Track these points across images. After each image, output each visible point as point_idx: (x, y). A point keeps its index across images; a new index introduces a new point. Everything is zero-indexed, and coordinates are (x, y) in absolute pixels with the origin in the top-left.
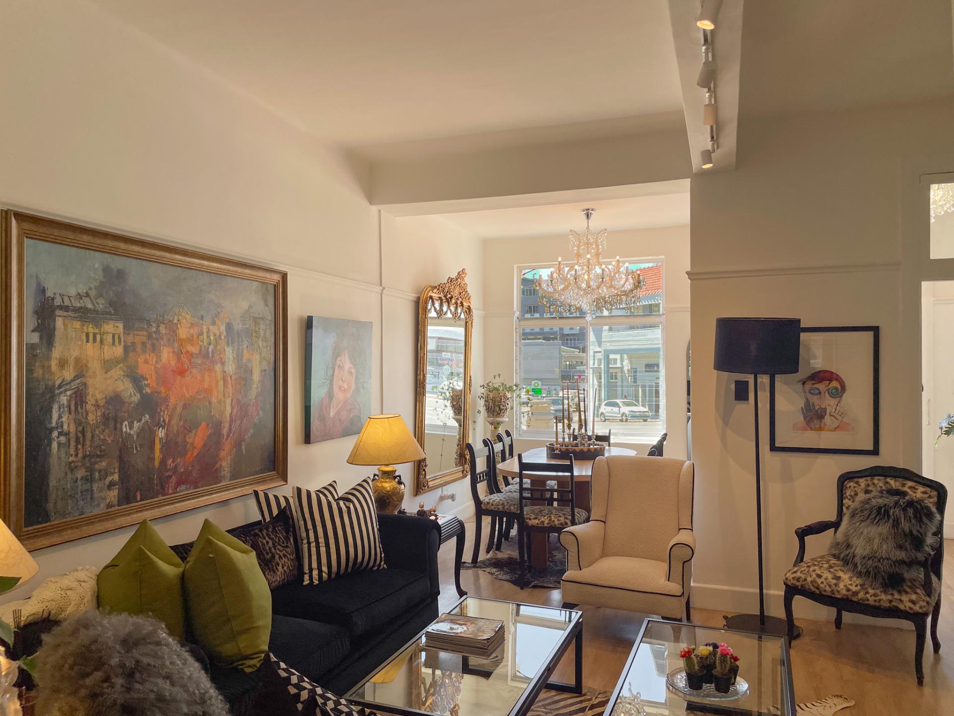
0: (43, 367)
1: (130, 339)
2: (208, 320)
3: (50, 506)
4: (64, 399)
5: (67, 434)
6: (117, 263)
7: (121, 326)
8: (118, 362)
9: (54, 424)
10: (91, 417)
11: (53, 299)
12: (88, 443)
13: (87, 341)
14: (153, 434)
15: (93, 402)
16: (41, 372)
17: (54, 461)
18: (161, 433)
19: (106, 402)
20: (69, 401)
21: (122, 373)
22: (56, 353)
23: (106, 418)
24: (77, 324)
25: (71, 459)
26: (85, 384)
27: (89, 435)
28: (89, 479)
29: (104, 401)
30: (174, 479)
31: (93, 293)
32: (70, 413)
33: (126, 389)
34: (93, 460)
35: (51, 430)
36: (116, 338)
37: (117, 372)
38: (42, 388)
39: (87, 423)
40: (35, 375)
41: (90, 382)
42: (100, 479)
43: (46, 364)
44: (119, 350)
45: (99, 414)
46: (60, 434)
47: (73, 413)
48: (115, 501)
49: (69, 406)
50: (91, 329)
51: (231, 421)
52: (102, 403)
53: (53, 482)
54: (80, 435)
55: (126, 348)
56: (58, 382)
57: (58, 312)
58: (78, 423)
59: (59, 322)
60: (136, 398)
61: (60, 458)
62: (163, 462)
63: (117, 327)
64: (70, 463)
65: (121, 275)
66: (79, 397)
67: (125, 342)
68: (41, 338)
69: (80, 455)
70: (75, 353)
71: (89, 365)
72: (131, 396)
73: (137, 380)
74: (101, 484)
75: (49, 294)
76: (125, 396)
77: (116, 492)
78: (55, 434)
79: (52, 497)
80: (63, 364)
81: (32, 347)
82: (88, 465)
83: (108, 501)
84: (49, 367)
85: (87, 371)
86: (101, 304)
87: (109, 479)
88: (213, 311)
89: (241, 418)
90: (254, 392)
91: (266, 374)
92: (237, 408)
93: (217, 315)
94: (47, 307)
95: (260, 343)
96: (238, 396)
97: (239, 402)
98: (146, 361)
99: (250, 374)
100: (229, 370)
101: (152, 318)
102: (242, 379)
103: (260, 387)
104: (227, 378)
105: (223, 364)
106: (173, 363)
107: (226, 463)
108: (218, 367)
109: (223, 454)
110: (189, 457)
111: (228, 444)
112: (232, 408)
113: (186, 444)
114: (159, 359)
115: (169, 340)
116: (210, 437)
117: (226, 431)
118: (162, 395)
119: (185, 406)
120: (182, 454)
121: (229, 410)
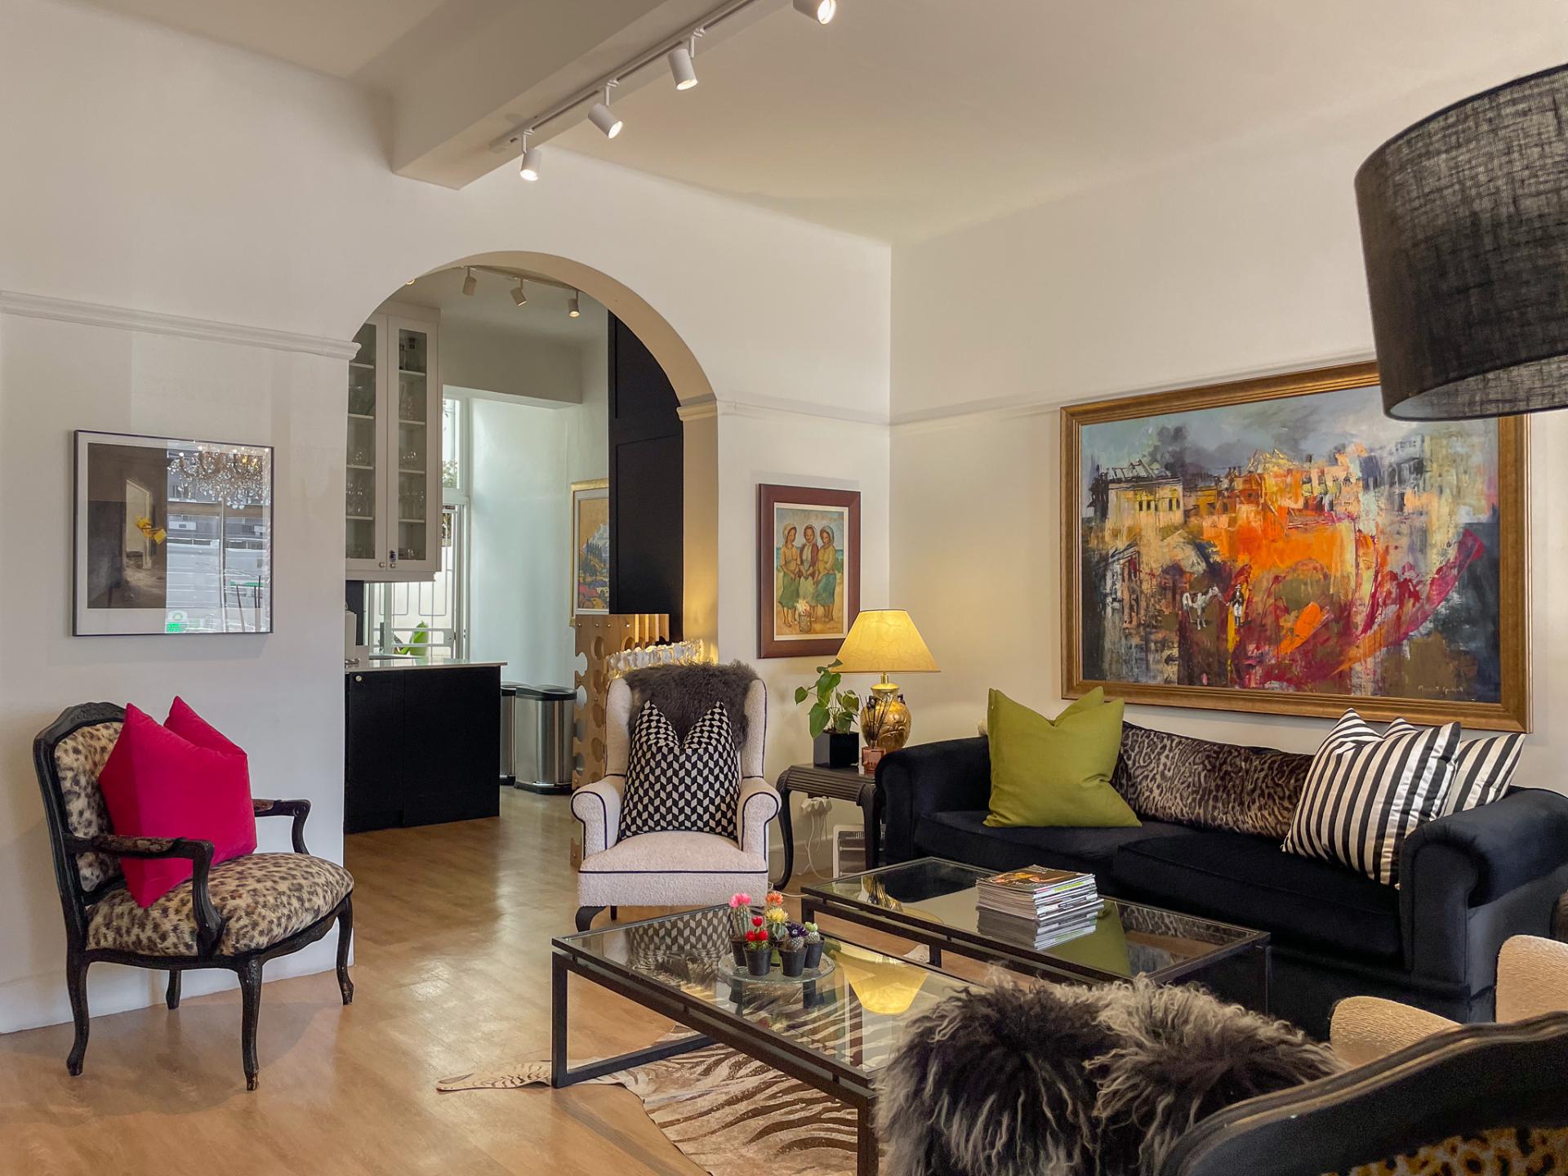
0: (1097, 537)
1: (1192, 501)
2: (1319, 462)
3: (1106, 666)
4: (1117, 567)
5: (1121, 601)
6: (1171, 421)
7: (1179, 488)
8: (1177, 529)
9: (1108, 591)
10: (1145, 586)
11: (1106, 474)
12: (1142, 612)
13: (1141, 509)
14: (1224, 612)
15: (1148, 571)
16: (1096, 542)
17: (1108, 624)
18: (1237, 611)
19: (1163, 571)
20: (1123, 570)
21: (1182, 540)
22: (1109, 524)
23: (1163, 588)
24: (1131, 494)
25: (1125, 625)
26: (1139, 552)
27: (1143, 604)
28: (1144, 648)
29: (1160, 570)
30: (1259, 671)
31: (1145, 460)
32: (1123, 580)
33: (1188, 557)
34: (1148, 630)
35: (1106, 595)
36: (1174, 502)
37: (1176, 538)
38: (1096, 558)
39: (1142, 592)
40: (1090, 546)
41: (1144, 551)
42: (1157, 651)
43: (1100, 535)
44: (1177, 516)
45: (1154, 582)
46: (1114, 600)
47: (1126, 580)
48: (1175, 678)
49: (1122, 574)
50: (1145, 498)
51: (1374, 606)
52: (1158, 572)
53: (1107, 645)
54: (1133, 603)
55: (1187, 514)
56: (1111, 552)
57: (1111, 486)
58: (1132, 591)
59: (1112, 495)
60: (1201, 567)
61: (1114, 623)
62: (1241, 646)
63: (1175, 490)
64: (1124, 629)
65: (1178, 434)
66: (1133, 566)
67: (1184, 505)
68: (1095, 512)
69: (1135, 623)
70: (1128, 522)
71: (1143, 533)
72: (1193, 564)
73: (1202, 549)
74: (1158, 657)
75: (1103, 470)
76: (1186, 565)
77: (1175, 669)
78: (1109, 600)
79: (1107, 658)
80: (1116, 534)
81: (1089, 520)
82: (1143, 633)
83: (1166, 676)
84: (1103, 537)
85: (1140, 539)
86: (1156, 469)
87: (1167, 653)
88: (1329, 447)
89: (1400, 601)
90: (1434, 561)
91: (1468, 532)
92: (1390, 586)
93: (1340, 449)
94: (1100, 488)
95: (1451, 478)
96: (1395, 562)
97: (1394, 576)
98: (1214, 525)
99: (1424, 533)
100: (1368, 527)
101: (1223, 473)
102: (1404, 542)
103: (1452, 553)
104: (1361, 541)
105: (1353, 518)
106: (1257, 524)
107: (1364, 668)
108: (1344, 527)
109: (1353, 652)
110: (1288, 647)
111: (1364, 641)
112: (1378, 586)
113: (1279, 628)
114: (1233, 521)
115: (1252, 496)
116: (1326, 625)
117: (1360, 619)
118: (1240, 564)
119: (1277, 579)
120: (1275, 641)
121: (1367, 588)
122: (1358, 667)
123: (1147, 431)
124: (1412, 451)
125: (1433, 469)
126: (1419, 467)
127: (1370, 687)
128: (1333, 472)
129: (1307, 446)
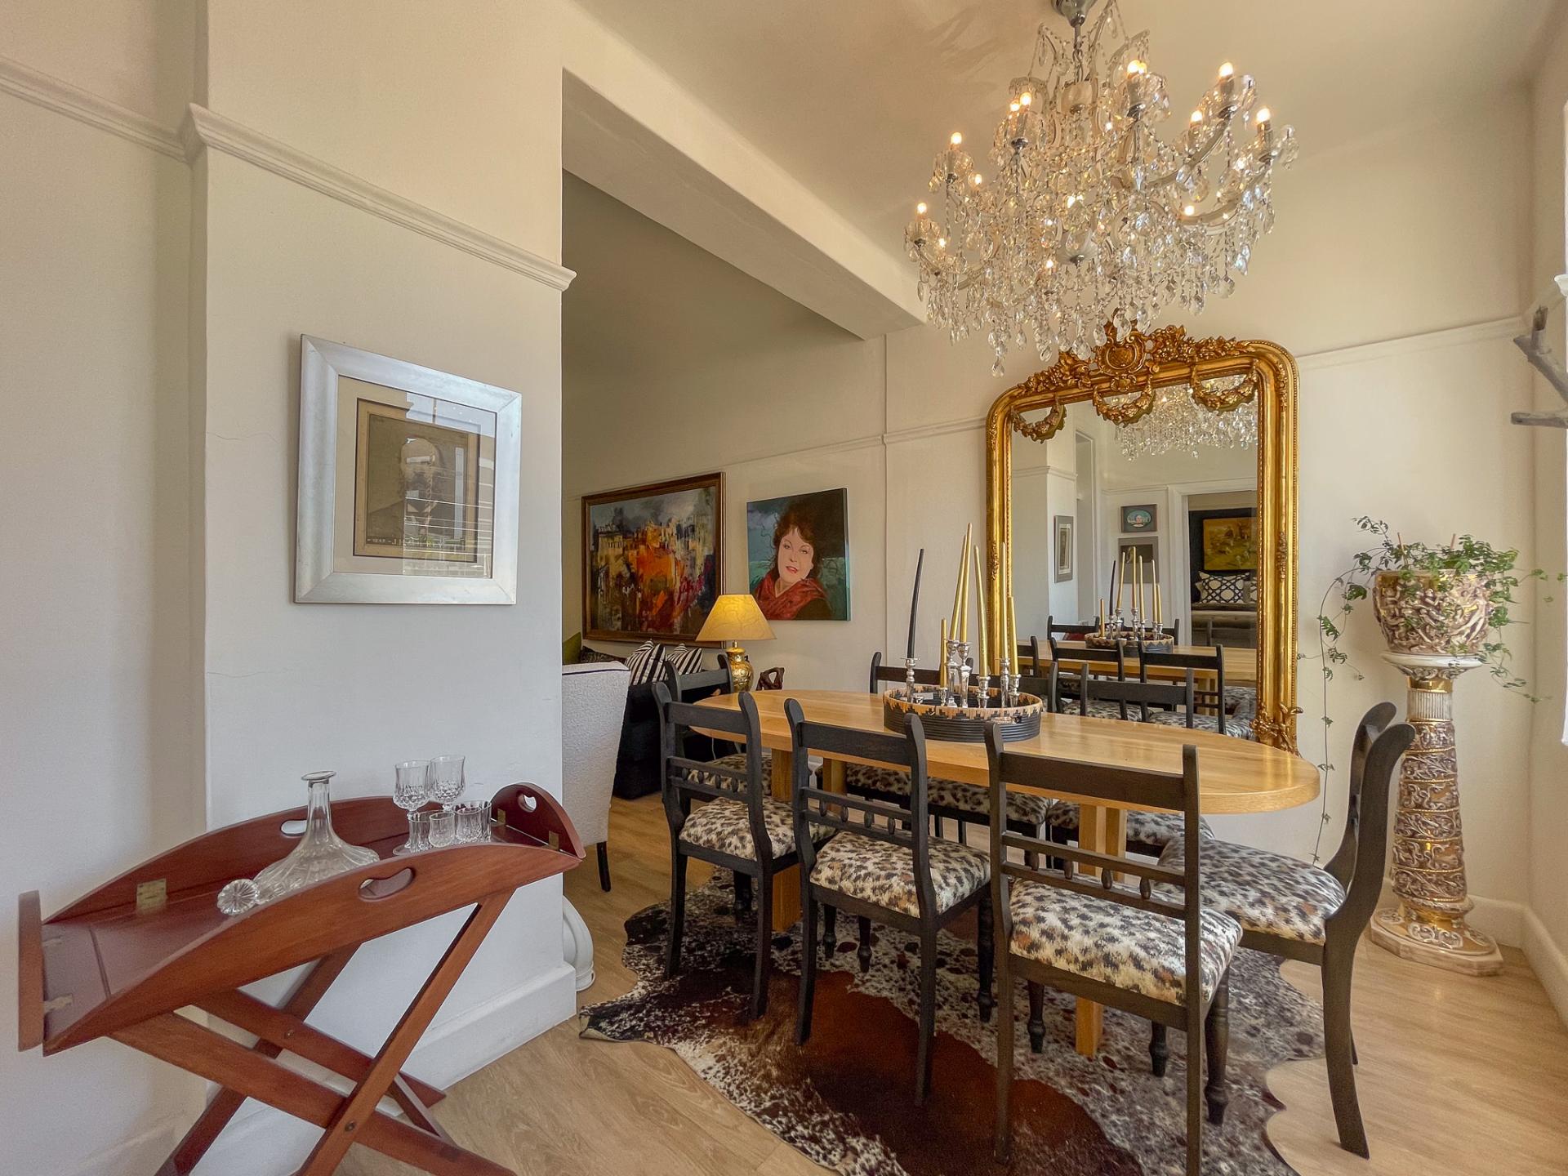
0: (595, 560)
1: (625, 543)
2: (664, 526)
3: (598, 622)
4: (602, 575)
5: (603, 591)
6: (618, 504)
7: (621, 537)
8: (621, 556)
9: (599, 586)
10: (611, 584)
11: (598, 530)
12: (610, 596)
13: (609, 547)
14: (636, 595)
15: (612, 576)
16: (594, 563)
17: (599, 602)
18: (639, 595)
20: (604, 576)
21: (622, 562)
22: (599, 554)
23: (616, 585)
24: (606, 539)
25: (604, 603)
26: (608, 567)
27: (610, 592)
28: (610, 614)
30: (646, 623)
31: (610, 523)
32: (604, 581)
33: (624, 570)
34: (612, 604)
35: (598, 588)
36: (620, 544)
37: (620, 561)
38: (594, 570)
39: (610, 586)
40: (592, 565)
41: (610, 567)
42: (615, 615)
44: (621, 550)
45: (614, 582)
46: (601, 590)
49: (603, 578)
50: (611, 541)
51: (681, 592)
52: (615, 577)
53: (598, 611)
54: (607, 591)
55: (624, 549)
56: (599, 567)
57: (599, 535)
58: (607, 586)
59: (600, 540)
60: (628, 575)
61: (601, 601)
62: (641, 611)
65: (620, 512)
66: (607, 574)
67: (623, 545)
68: (594, 548)
69: (607, 601)
70: (605, 553)
71: (610, 558)
72: (626, 573)
73: (628, 566)
74: (615, 618)
75: (596, 528)
76: (624, 574)
78: (599, 591)
80: (601, 558)
81: (592, 552)
82: (610, 606)
84: (597, 560)
85: (609, 561)
86: (614, 528)
87: (618, 615)
88: (667, 519)
89: (688, 590)
90: (698, 572)
91: (708, 558)
92: (685, 583)
93: (670, 520)
94: (596, 534)
95: (702, 534)
96: (686, 575)
97: (686, 579)
98: (632, 554)
99: (694, 559)
100: (679, 557)
101: (634, 530)
102: (689, 563)
103: (703, 568)
104: (677, 563)
105: (674, 553)
106: (645, 555)
107: (677, 621)
108: (671, 555)
109: (675, 614)
110: (654, 612)
111: (678, 608)
112: (681, 583)
113: (652, 603)
114: (638, 553)
115: (644, 541)
116: (666, 601)
117: (676, 599)
118: (640, 573)
119: (652, 580)
120: (650, 609)
121: (678, 584)
122: (676, 621)
123: (610, 508)
124: (690, 522)
125: (697, 529)
126: (693, 530)
127: (679, 629)
128: (669, 531)
129: (660, 518)
